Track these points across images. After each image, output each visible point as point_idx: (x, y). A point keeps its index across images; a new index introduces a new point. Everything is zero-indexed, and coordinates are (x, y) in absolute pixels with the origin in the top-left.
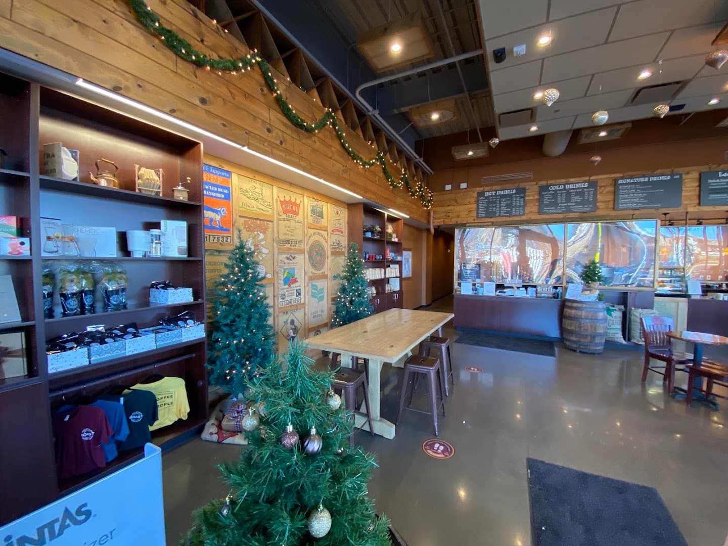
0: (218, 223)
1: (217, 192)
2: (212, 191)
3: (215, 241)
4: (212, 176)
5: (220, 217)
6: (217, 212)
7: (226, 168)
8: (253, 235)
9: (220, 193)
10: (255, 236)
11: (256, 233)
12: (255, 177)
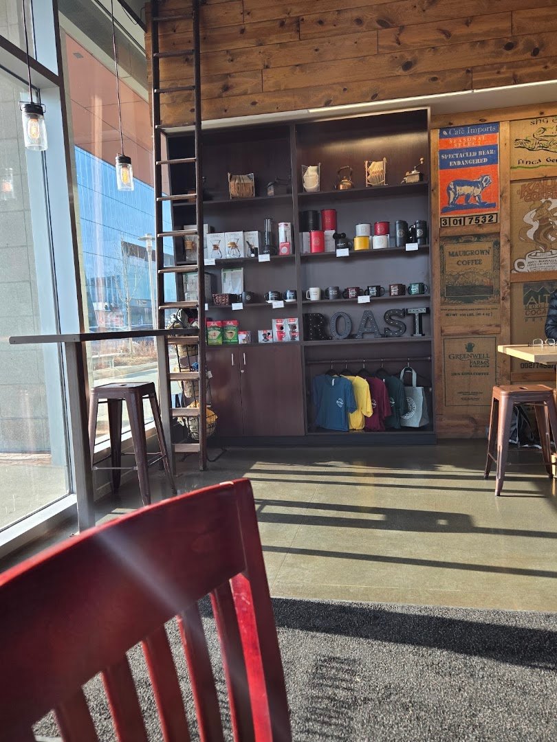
0: (477, 198)
1: (477, 157)
2: (468, 158)
3: (473, 222)
4: (469, 139)
5: (480, 189)
6: (475, 184)
7: (491, 119)
8: (538, 204)
9: (482, 157)
10: (542, 205)
11: (543, 201)
12: (542, 113)
